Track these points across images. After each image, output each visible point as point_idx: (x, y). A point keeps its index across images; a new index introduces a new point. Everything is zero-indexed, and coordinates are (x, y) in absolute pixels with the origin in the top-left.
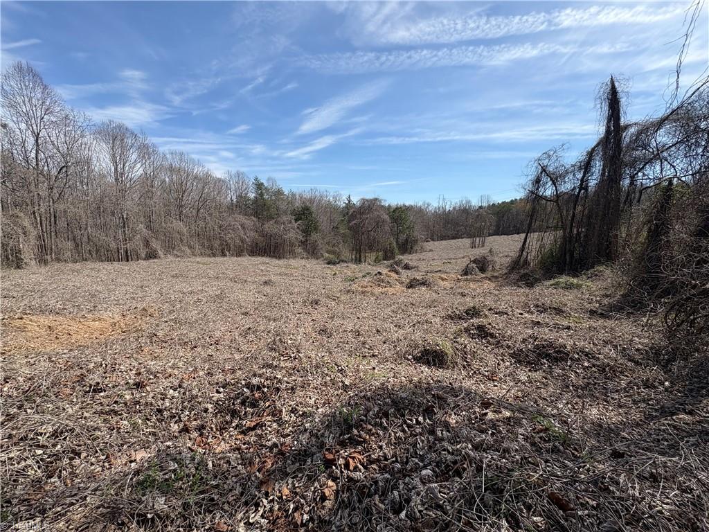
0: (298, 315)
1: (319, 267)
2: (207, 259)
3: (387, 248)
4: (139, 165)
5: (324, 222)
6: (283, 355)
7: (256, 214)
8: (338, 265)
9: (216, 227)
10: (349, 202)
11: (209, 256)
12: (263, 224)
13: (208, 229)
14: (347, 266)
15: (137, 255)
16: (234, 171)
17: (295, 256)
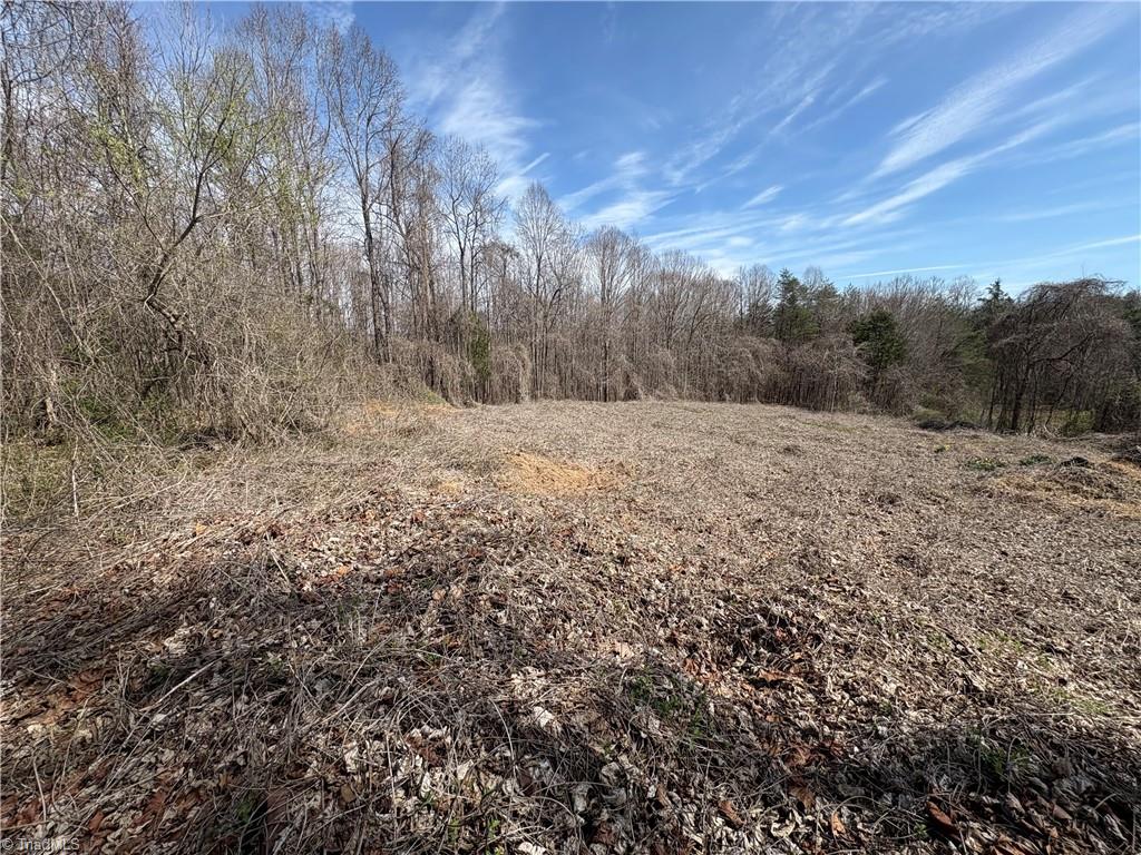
0: (849, 517)
1: (899, 434)
2: (697, 405)
3: (1110, 403)
4: (627, 278)
5: (921, 345)
6: (828, 583)
7: (780, 335)
8: (948, 433)
9: (714, 357)
10: (996, 296)
11: (701, 400)
12: (790, 350)
13: (702, 359)
14: (975, 437)
15: (615, 394)
16: (749, 266)
17: (846, 408)
